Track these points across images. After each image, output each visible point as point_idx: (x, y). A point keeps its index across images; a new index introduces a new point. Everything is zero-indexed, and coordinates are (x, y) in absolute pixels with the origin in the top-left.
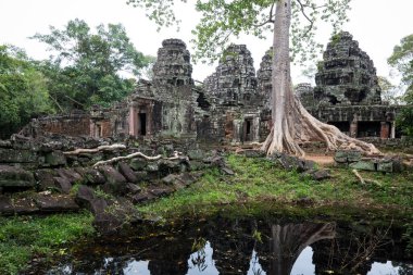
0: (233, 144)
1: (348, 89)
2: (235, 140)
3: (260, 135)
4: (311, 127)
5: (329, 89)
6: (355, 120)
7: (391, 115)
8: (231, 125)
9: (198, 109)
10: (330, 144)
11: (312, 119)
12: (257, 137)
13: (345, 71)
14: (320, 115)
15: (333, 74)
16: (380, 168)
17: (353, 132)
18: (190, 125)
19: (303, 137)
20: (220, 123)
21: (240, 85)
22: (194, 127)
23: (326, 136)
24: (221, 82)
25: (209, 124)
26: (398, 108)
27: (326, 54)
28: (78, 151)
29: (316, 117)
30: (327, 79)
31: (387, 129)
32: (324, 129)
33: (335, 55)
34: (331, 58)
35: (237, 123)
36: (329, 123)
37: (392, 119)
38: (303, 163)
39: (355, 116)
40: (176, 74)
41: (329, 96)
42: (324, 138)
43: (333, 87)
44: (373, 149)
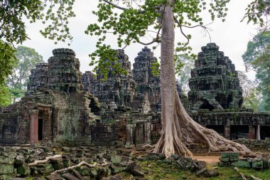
0: (126, 146)
1: (218, 94)
2: (128, 143)
3: (152, 138)
4: (194, 130)
5: (202, 93)
6: (228, 124)
7: (256, 120)
8: (124, 129)
9: (91, 115)
10: (211, 145)
11: (194, 123)
12: (149, 140)
13: (215, 78)
14: (199, 120)
15: (205, 81)
16: (254, 165)
17: (227, 134)
18: (84, 130)
19: (189, 140)
20: (113, 127)
21: (120, 88)
22: (87, 131)
23: (207, 139)
24: (102, 84)
25: (103, 128)
26: (261, 115)
27: (198, 63)
28: (36, 162)
29: (197, 121)
30: (200, 85)
31: (254, 131)
32: (205, 132)
33: (205, 64)
34: (202, 67)
35: (130, 127)
36: (208, 127)
37: (257, 124)
38: (197, 163)
39: (228, 120)
40: (69, 82)
41: (202, 99)
42: (206, 141)
43: (205, 92)
44: (245, 149)
